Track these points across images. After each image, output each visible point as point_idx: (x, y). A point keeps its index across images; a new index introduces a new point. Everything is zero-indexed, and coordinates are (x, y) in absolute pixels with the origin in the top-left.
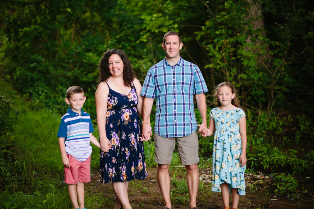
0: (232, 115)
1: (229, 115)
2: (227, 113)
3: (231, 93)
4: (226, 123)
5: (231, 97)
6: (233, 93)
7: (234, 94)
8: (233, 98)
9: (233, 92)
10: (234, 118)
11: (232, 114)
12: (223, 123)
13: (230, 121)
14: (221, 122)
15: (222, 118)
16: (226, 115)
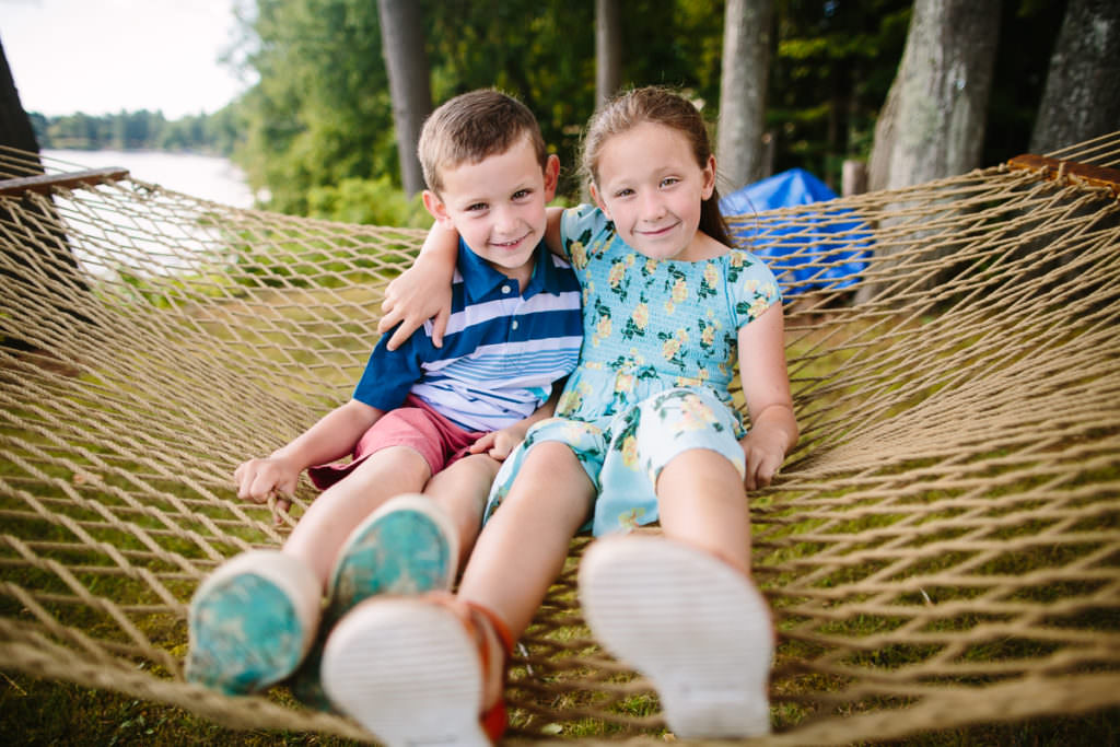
0: (704, 296)
1: (687, 289)
2: (676, 273)
4: (661, 334)
10: (715, 321)
11: (706, 290)
12: (641, 334)
13: (688, 330)
14: (628, 326)
15: (642, 298)
16: (667, 282)
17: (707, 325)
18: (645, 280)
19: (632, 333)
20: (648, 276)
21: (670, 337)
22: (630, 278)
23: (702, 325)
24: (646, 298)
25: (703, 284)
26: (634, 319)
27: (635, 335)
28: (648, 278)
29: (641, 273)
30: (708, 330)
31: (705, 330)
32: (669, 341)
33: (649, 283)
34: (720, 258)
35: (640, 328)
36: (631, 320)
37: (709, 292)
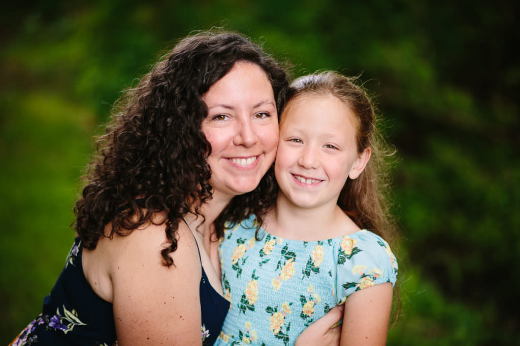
0: (308, 274)
1: (294, 268)
2: (288, 254)
3: (354, 148)
4: (269, 309)
5: (349, 167)
6: (360, 150)
7: (366, 157)
8: (354, 175)
9: (362, 144)
10: (316, 296)
11: (311, 269)
12: (252, 309)
13: (291, 304)
14: (242, 301)
15: (253, 276)
16: (279, 262)
17: (307, 299)
18: (261, 260)
19: (245, 308)
20: (264, 257)
21: (276, 311)
22: (247, 257)
23: (303, 300)
24: (256, 275)
25: (309, 262)
26: (247, 295)
27: (247, 311)
28: (264, 258)
29: (259, 254)
30: (309, 305)
31: (306, 305)
32: (276, 314)
33: (264, 262)
34: (329, 241)
35: (251, 303)
36: (244, 296)
37: (313, 270)
